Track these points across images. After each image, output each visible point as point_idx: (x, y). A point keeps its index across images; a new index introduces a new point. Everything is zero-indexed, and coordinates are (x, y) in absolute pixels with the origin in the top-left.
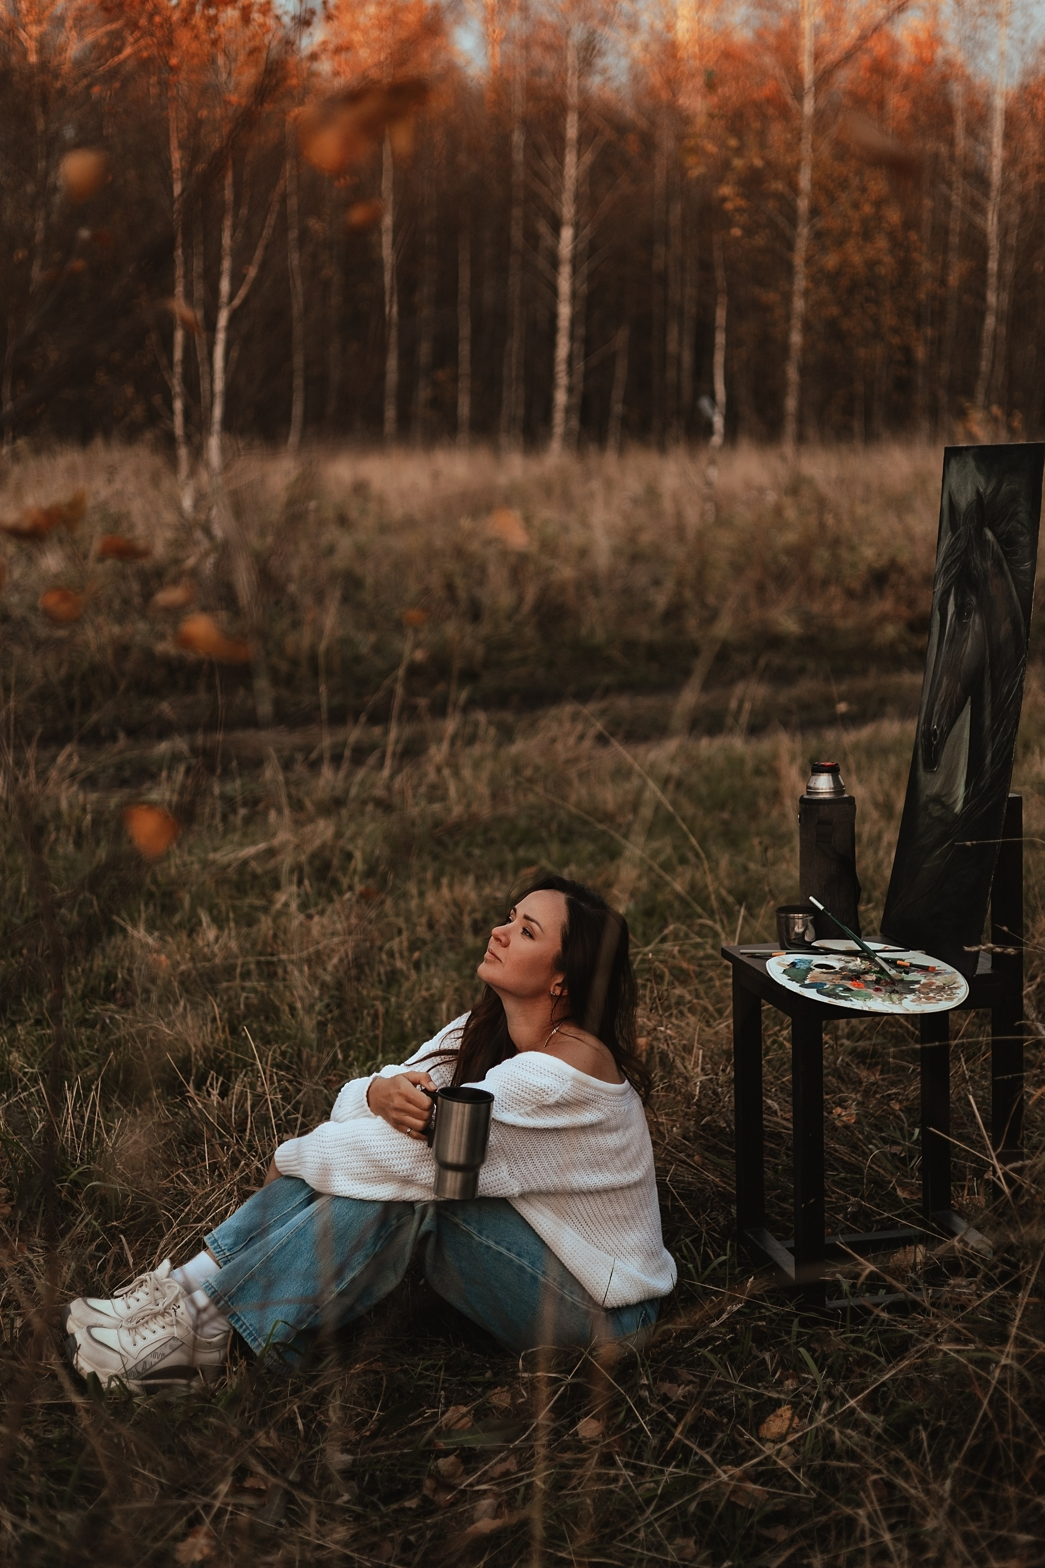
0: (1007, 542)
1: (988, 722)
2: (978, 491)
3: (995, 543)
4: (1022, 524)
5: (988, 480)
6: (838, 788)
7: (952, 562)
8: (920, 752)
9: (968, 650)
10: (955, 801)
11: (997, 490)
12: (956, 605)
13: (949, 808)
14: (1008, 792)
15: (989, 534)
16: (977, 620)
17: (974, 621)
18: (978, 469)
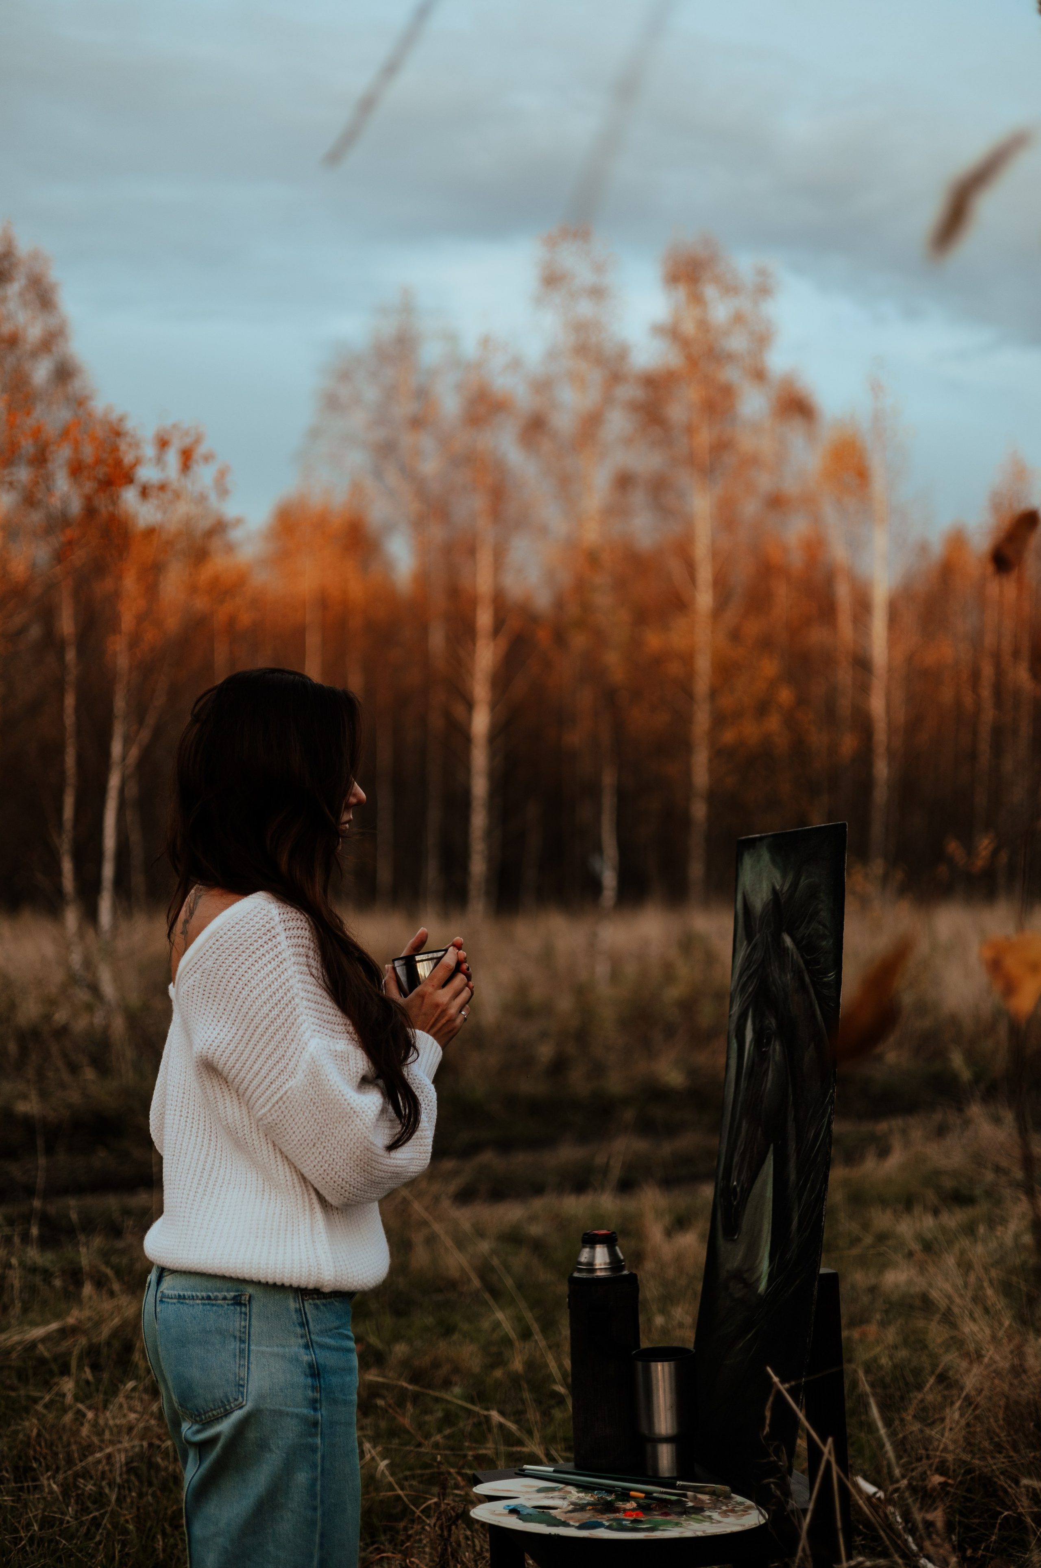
0: (806, 947)
1: (793, 1177)
2: (774, 889)
3: (795, 950)
4: (824, 926)
5: (784, 876)
6: (615, 1264)
7: (749, 978)
8: (719, 1215)
9: (769, 1085)
10: (758, 1279)
11: (795, 885)
12: (754, 1030)
13: (752, 1286)
14: (817, 1266)
15: (788, 941)
16: (778, 1047)
17: (774, 1049)
18: (773, 861)
